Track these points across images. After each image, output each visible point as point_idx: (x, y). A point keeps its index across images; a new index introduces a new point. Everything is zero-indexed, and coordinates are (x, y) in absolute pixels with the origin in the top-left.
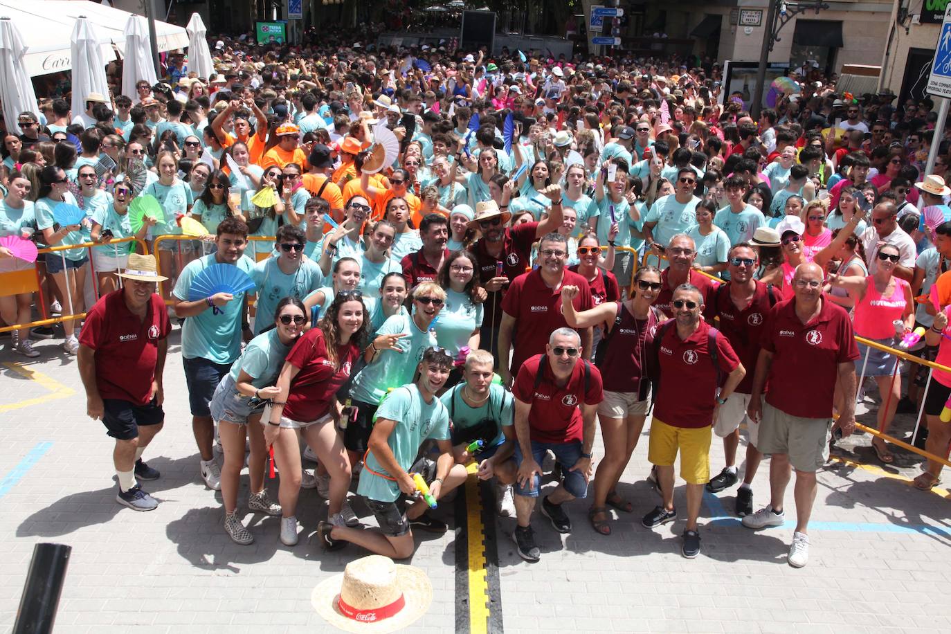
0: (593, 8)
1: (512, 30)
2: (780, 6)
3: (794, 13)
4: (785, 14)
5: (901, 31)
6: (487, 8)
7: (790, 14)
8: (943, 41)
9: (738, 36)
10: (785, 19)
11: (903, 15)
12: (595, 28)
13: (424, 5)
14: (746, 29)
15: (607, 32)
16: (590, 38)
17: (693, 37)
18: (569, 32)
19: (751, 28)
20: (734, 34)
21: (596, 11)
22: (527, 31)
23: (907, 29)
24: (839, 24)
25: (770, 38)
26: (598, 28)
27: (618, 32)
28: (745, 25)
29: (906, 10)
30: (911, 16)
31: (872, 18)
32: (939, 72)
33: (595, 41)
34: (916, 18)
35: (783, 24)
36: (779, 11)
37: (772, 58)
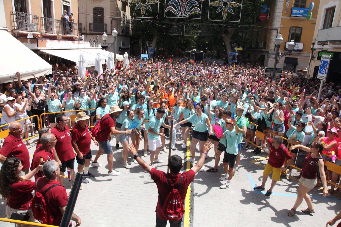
0: (230, 52)
1: (208, 57)
2: (279, 54)
5: (312, 61)
6: (202, 52)
7: (282, 56)
8: (321, 65)
11: (313, 57)
13: (185, 50)
14: (271, 59)
15: (234, 59)
16: (229, 60)
17: (257, 61)
18: (224, 58)
19: (273, 59)
20: (268, 60)
22: (212, 58)
23: (314, 61)
24: (297, 59)
25: (277, 62)
26: (231, 58)
27: (237, 59)
28: (271, 58)
29: (314, 56)
30: (315, 58)
31: (305, 58)
32: (320, 73)
33: (230, 61)
34: (316, 58)
35: (280, 58)
36: (279, 55)
37: (277, 67)
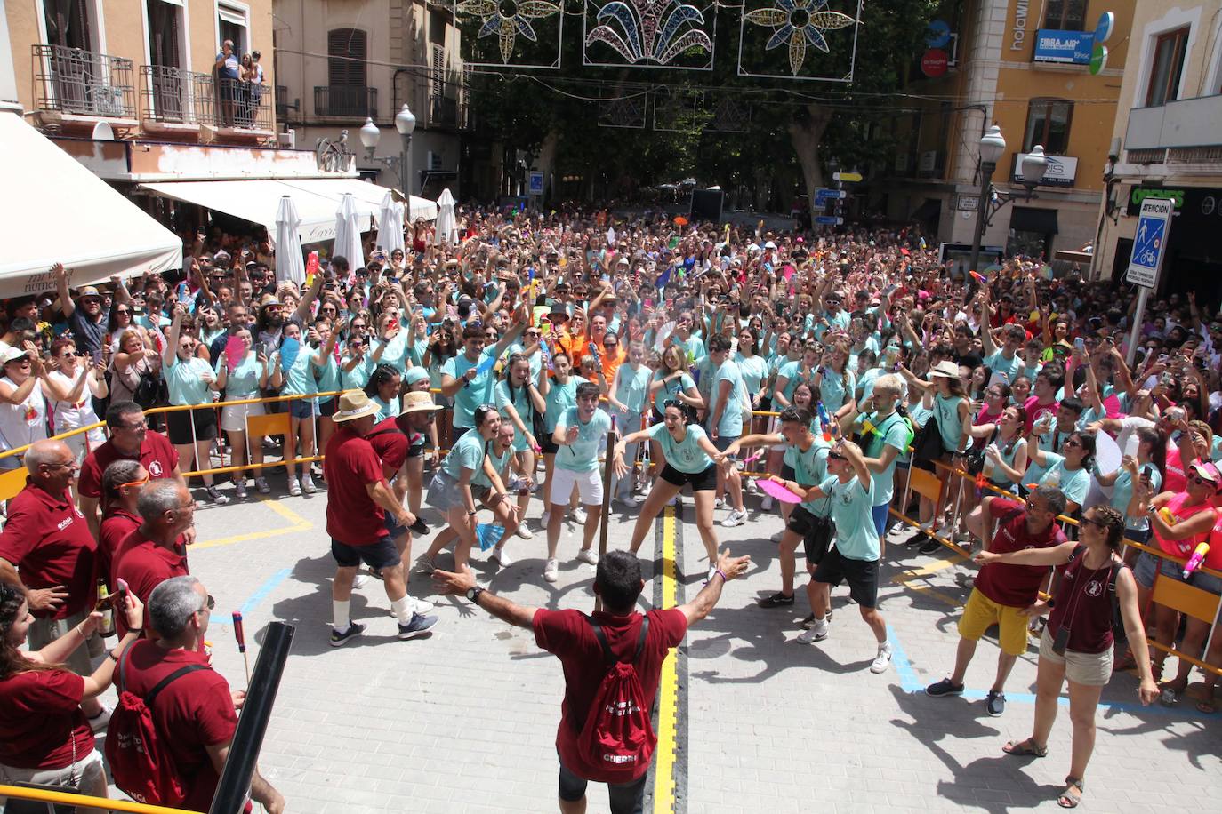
0: (817, 189)
1: (739, 208)
2: (991, 194)
3: (1005, 201)
4: (996, 201)
5: (1109, 222)
6: (718, 188)
7: (1001, 202)
8: (1140, 234)
9: (956, 219)
10: (996, 206)
11: (1111, 207)
12: (818, 209)
13: (658, 182)
14: (964, 213)
15: (830, 212)
16: (814, 218)
17: (914, 220)
18: (794, 211)
19: (969, 213)
20: (952, 218)
21: (820, 192)
22: (756, 207)
23: (1116, 220)
24: (1055, 212)
25: (983, 224)
26: (822, 208)
27: (841, 212)
28: (963, 210)
29: (1114, 202)
30: (1119, 209)
31: (1087, 209)
32: (1137, 262)
33: (818, 220)
34: (1124, 210)
35: (995, 211)
36: (991, 199)
37: (984, 241)
